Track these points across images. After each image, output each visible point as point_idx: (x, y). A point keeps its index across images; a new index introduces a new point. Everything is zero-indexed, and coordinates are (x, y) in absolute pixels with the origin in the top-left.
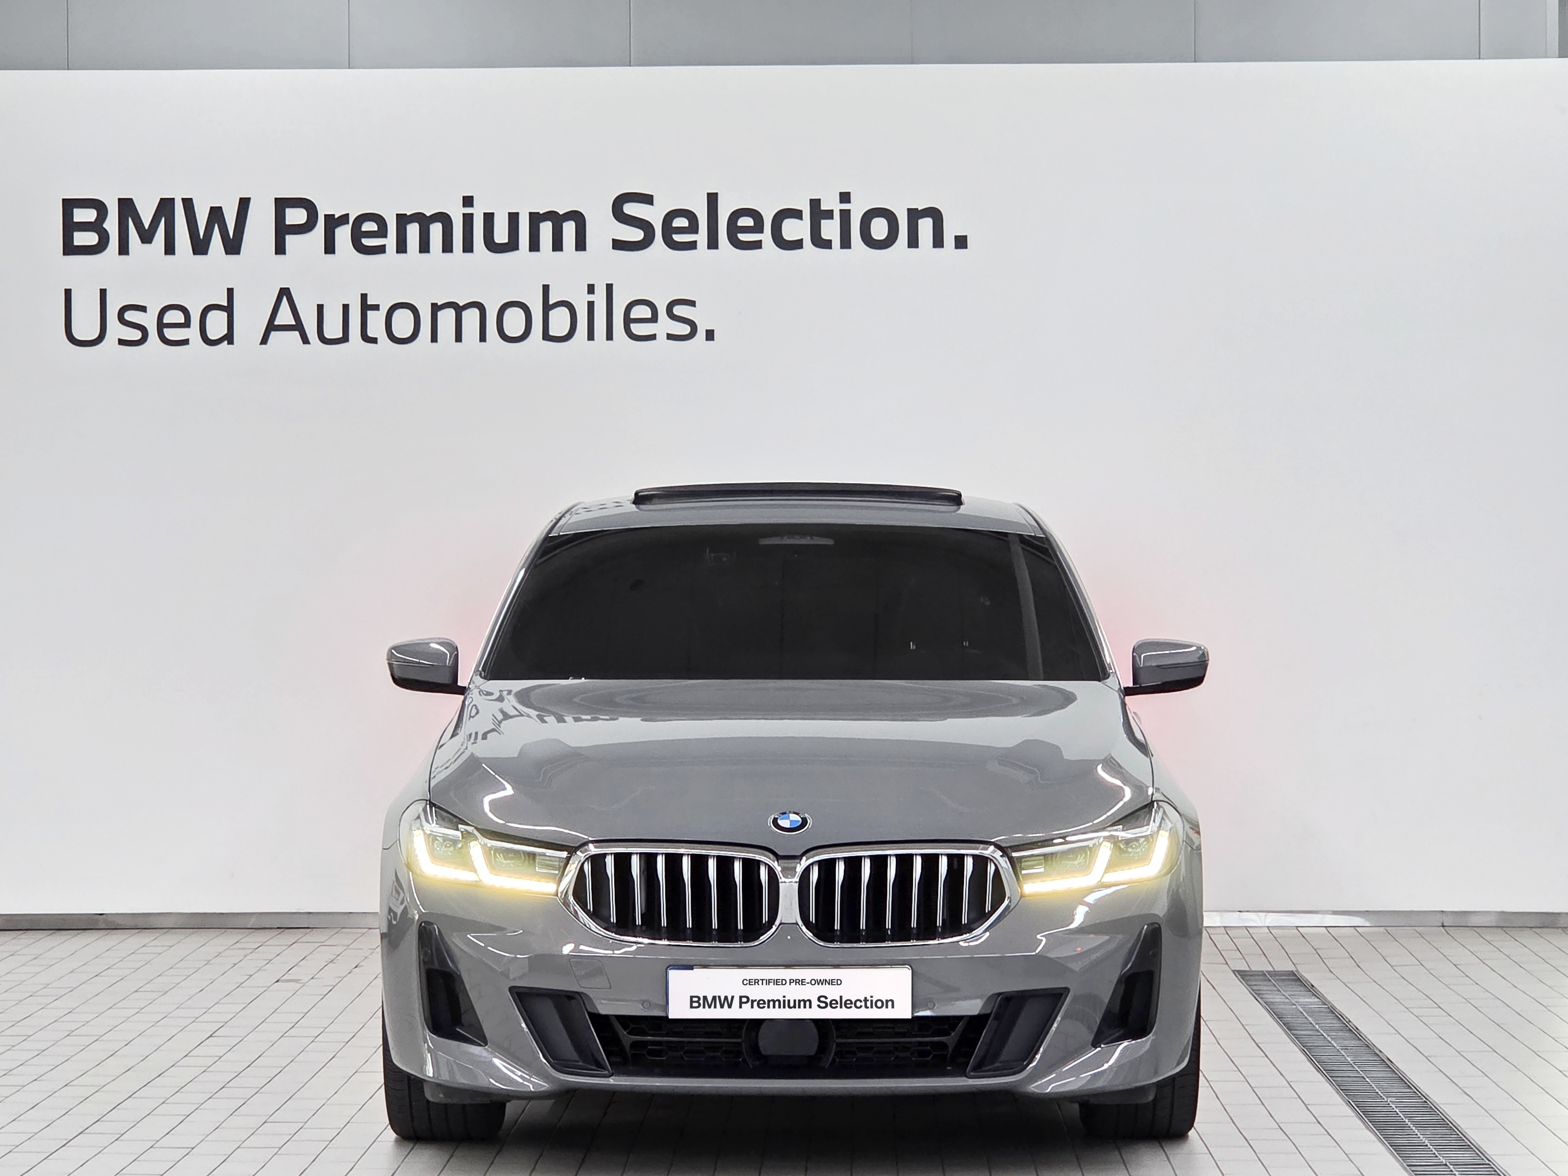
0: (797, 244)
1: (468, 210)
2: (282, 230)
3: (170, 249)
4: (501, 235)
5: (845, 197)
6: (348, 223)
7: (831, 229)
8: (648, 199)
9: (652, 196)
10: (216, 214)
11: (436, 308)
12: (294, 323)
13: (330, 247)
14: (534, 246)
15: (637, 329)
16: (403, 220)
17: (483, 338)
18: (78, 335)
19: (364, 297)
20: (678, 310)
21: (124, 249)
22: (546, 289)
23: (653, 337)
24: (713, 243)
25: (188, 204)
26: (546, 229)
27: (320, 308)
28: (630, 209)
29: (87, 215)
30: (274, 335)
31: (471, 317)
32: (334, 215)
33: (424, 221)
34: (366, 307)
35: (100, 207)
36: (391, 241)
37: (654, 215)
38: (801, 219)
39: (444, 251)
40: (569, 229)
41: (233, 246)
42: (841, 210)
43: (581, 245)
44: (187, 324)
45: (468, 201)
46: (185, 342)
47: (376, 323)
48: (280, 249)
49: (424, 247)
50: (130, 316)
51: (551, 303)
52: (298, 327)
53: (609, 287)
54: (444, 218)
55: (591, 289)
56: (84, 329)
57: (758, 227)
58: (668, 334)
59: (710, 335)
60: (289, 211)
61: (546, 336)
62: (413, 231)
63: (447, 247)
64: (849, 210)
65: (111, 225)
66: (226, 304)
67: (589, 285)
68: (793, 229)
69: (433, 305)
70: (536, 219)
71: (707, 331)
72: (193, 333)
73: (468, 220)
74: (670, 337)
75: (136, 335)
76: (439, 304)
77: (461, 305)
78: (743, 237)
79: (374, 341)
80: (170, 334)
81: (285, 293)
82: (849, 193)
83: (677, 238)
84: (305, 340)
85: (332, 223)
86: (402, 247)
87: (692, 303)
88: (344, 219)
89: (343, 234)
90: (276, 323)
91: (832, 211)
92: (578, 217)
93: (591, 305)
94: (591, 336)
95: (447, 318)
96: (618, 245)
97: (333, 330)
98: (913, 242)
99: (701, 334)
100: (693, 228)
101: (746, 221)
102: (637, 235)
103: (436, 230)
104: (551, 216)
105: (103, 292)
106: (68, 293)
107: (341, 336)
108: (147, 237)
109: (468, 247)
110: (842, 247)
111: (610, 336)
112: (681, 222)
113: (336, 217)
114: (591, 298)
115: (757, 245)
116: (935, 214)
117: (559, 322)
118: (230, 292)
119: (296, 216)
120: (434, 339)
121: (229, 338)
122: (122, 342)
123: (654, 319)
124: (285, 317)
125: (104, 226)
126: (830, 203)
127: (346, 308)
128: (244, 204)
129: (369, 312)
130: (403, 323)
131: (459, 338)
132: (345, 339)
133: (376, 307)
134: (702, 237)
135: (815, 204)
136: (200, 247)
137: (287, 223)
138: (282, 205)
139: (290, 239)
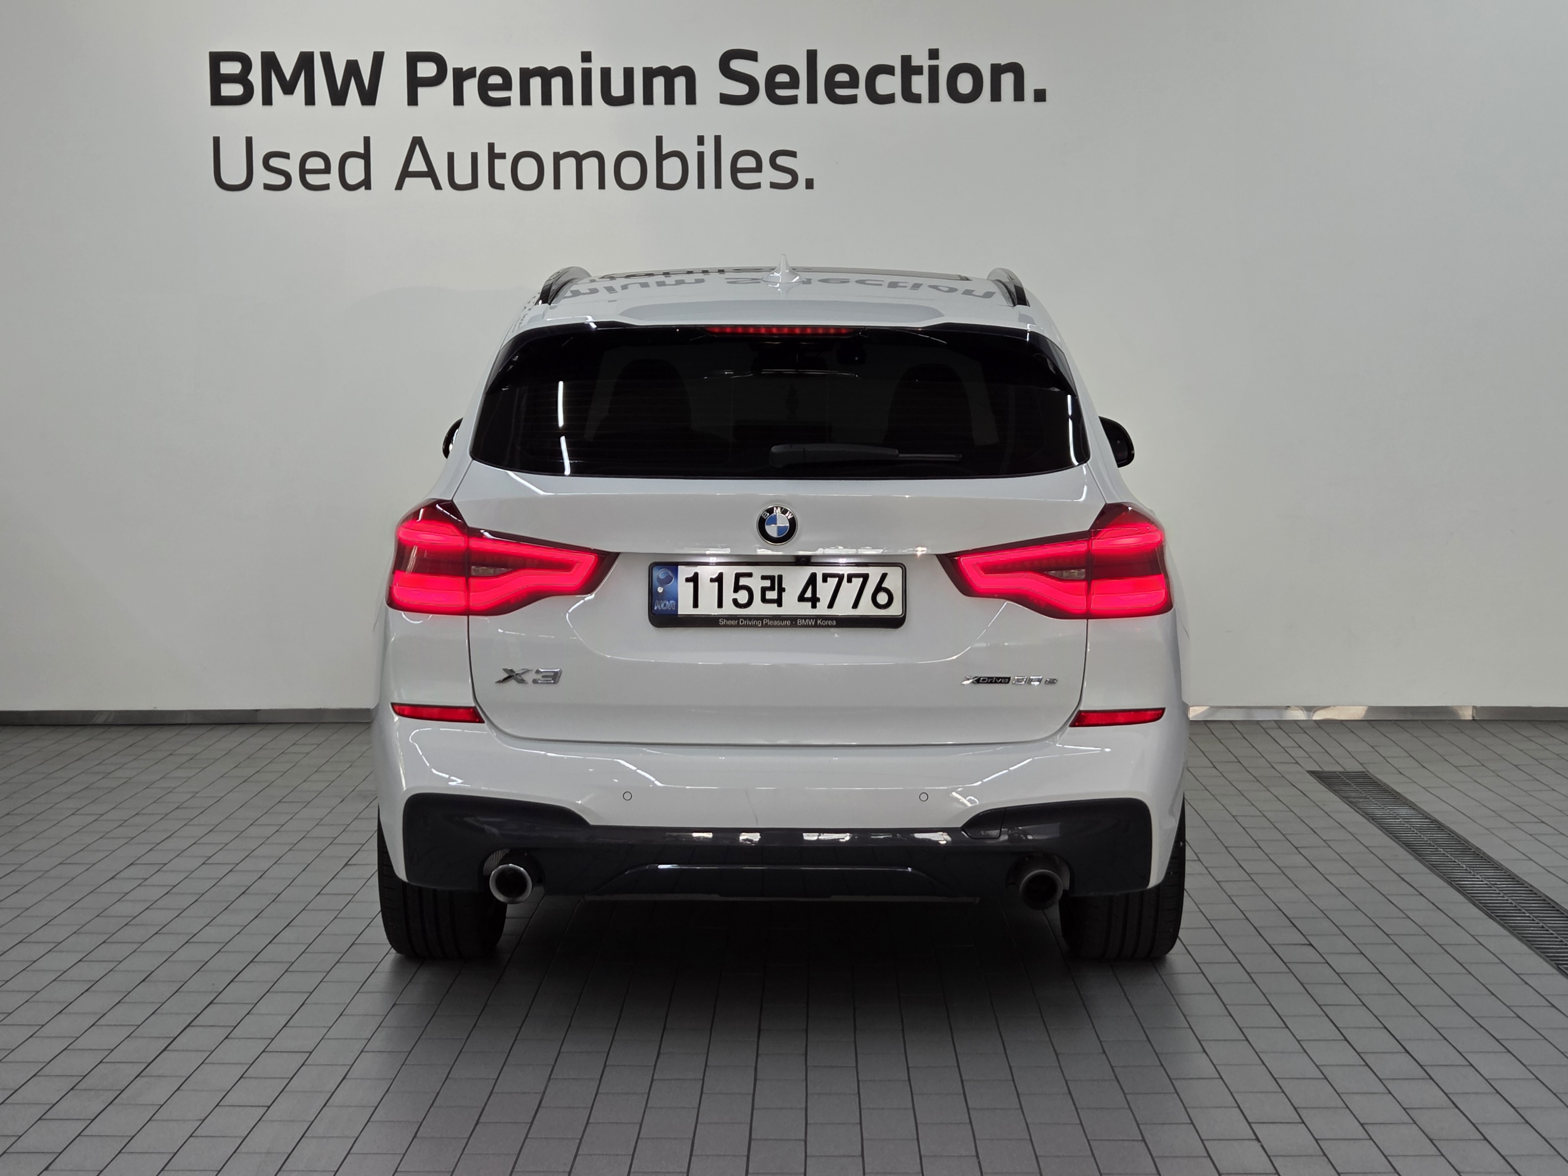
0: (889, 99)
1: (587, 65)
2: (414, 83)
3: (310, 100)
4: (617, 90)
5: (934, 54)
6: (475, 76)
7: (920, 84)
8: (752, 56)
9: (756, 53)
10: (352, 68)
11: (558, 158)
12: (425, 169)
13: (459, 100)
14: (648, 99)
15: (743, 178)
16: (526, 75)
17: (602, 185)
18: (227, 179)
19: (491, 146)
20: (781, 161)
21: (267, 100)
22: (659, 140)
23: (757, 186)
24: (812, 98)
25: (326, 58)
26: (659, 83)
27: (451, 156)
28: (737, 65)
29: (234, 68)
30: (408, 181)
31: (590, 166)
32: (462, 69)
33: (546, 75)
34: (494, 156)
35: (244, 60)
36: (515, 93)
37: (758, 71)
38: (893, 74)
39: (565, 103)
40: (680, 83)
41: (369, 97)
42: (930, 66)
43: (691, 99)
44: (327, 170)
45: (586, 57)
46: (326, 187)
47: (503, 170)
48: (413, 100)
49: (547, 100)
50: (274, 162)
51: (664, 153)
52: (431, 173)
53: (718, 139)
54: (564, 73)
55: (701, 141)
56: (234, 174)
57: (854, 83)
58: (771, 183)
59: (810, 184)
60: (420, 65)
61: (660, 184)
62: (536, 83)
63: (568, 100)
64: (937, 66)
65: (256, 77)
66: (362, 151)
67: (699, 137)
68: (887, 84)
69: (555, 153)
70: (649, 74)
71: (807, 180)
72: (333, 178)
73: (587, 75)
74: (774, 185)
75: (280, 181)
76: (561, 153)
77: (581, 154)
78: (840, 92)
79: (501, 187)
80: (311, 179)
81: (417, 142)
82: (937, 50)
83: (780, 92)
84: (438, 186)
85: (461, 76)
86: (525, 100)
87: (793, 154)
88: (471, 73)
89: (471, 87)
90: (411, 169)
91: (921, 67)
92: (688, 73)
93: (701, 155)
94: (701, 185)
95: (568, 166)
96: (726, 99)
97: (463, 176)
98: (996, 96)
99: (801, 182)
100: (794, 83)
101: (842, 77)
102: (742, 89)
103: (557, 83)
104: (663, 71)
105: (249, 141)
106: (216, 141)
107: (469, 181)
108: (288, 88)
109: (587, 100)
110: (930, 101)
111: (718, 185)
112: (783, 78)
113: (464, 70)
114: (701, 148)
115: (853, 99)
116: (1016, 69)
117: (672, 171)
118: (367, 141)
119: (426, 70)
120: (557, 185)
121: (366, 183)
122: (267, 187)
123: (758, 169)
124: (418, 164)
125: (250, 77)
126: (920, 59)
127: (474, 156)
128: (378, 58)
129: (497, 161)
130: (528, 171)
131: (579, 186)
132: (474, 185)
133: (503, 156)
134: (802, 92)
135: (906, 60)
136: (338, 98)
137: (419, 75)
138: (413, 59)
139: (422, 92)
